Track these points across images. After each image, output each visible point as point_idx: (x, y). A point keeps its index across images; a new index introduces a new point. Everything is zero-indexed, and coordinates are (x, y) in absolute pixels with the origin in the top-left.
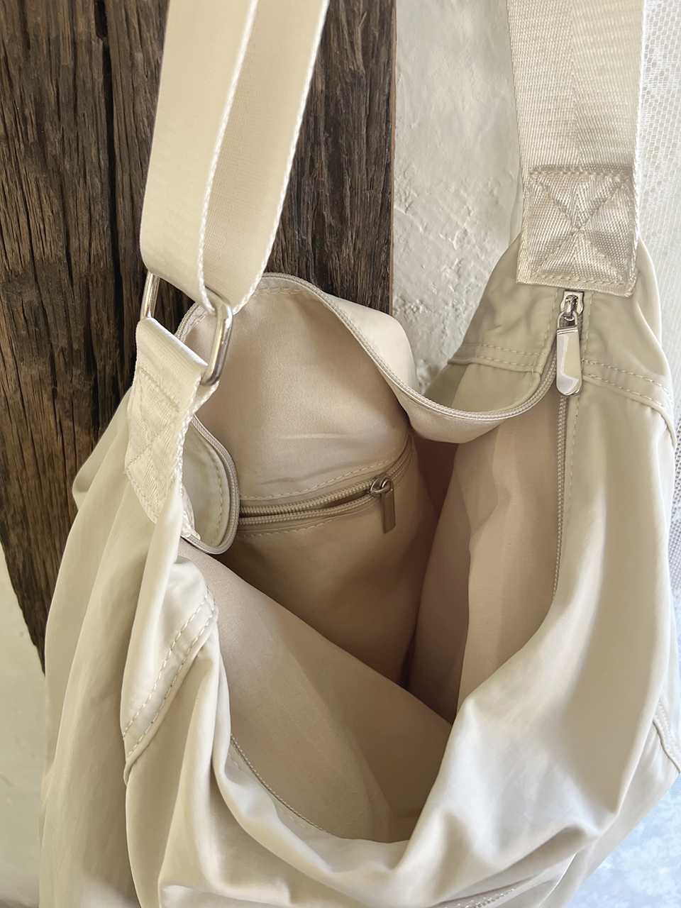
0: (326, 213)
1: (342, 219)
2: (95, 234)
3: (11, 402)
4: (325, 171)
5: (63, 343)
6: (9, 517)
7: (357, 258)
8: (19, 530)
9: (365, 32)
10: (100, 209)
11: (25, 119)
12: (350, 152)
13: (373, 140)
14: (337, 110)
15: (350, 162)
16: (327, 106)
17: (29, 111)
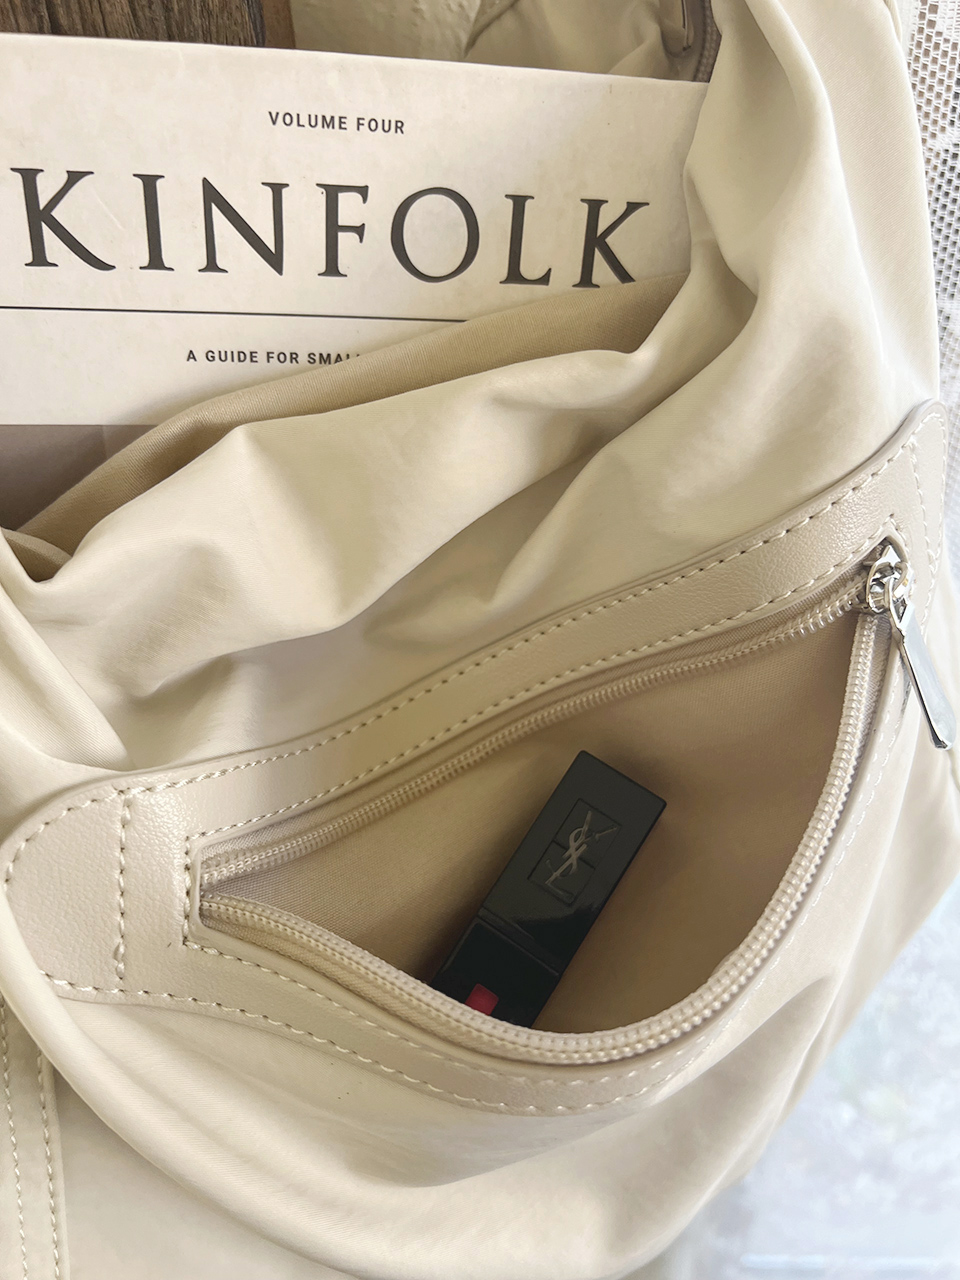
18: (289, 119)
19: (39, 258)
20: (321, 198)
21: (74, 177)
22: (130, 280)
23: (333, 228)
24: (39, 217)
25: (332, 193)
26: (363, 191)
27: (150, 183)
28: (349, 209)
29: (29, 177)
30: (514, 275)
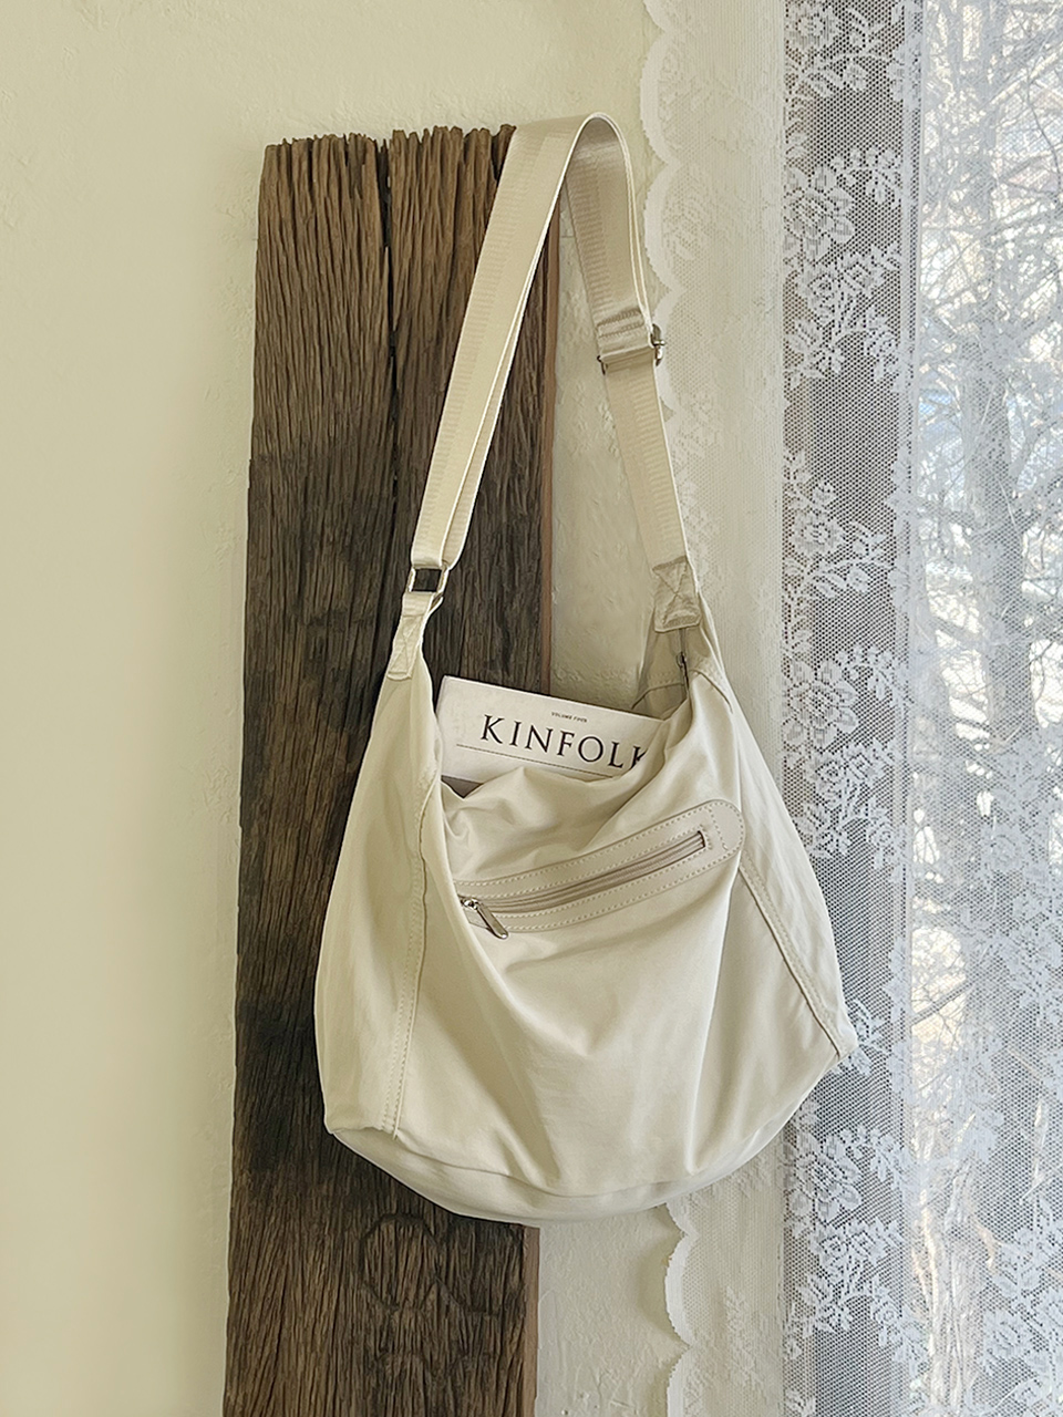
0: (505, 585)
1: (514, 587)
2: (371, 595)
3: (288, 708)
4: (506, 563)
5: (336, 665)
6: (258, 808)
7: (522, 609)
8: (263, 819)
9: (528, 496)
10: (377, 582)
11: (346, 533)
12: (519, 553)
13: (531, 546)
14: (512, 532)
15: (519, 557)
16: (508, 530)
17: (349, 530)
18: (557, 714)
19: (484, 737)
20: (561, 735)
21: (500, 720)
22: (506, 747)
23: (563, 743)
24: (488, 727)
25: (564, 734)
26: (573, 735)
27: (518, 724)
28: (568, 739)
29: (489, 718)
30: (612, 764)
